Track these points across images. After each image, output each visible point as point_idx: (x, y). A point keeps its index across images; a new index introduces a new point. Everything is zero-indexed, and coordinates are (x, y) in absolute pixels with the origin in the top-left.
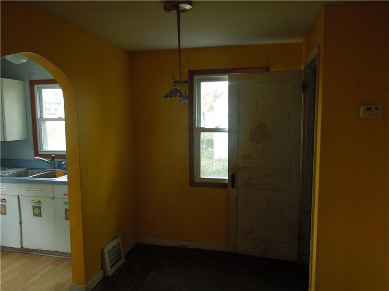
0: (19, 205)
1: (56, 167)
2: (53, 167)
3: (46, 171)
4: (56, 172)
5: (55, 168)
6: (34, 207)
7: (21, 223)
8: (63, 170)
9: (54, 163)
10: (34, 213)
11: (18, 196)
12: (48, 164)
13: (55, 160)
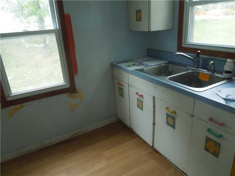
0: (154, 106)
1: (200, 65)
2: (196, 66)
3: (188, 70)
4: (199, 73)
5: (198, 67)
6: (168, 115)
7: (154, 124)
8: (208, 70)
9: (199, 61)
10: (167, 122)
11: (154, 97)
12: (191, 61)
13: (201, 56)
